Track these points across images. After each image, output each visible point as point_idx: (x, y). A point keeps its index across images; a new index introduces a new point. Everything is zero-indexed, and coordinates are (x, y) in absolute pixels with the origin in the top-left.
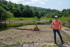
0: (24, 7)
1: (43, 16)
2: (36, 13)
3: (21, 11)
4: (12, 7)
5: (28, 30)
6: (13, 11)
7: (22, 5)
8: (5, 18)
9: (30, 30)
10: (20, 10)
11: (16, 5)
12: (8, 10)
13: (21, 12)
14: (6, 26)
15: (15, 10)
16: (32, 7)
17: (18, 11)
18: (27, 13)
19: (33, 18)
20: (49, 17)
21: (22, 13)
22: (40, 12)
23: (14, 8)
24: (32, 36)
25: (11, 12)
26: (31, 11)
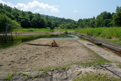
0: (34, 16)
1: (57, 26)
2: (49, 23)
3: (31, 20)
4: (18, 14)
5: (44, 45)
6: (19, 21)
7: (31, 13)
8: (10, 29)
9: (46, 45)
10: (29, 19)
11: (23, 13)
12: (13, 19)
13: (30, 22)
14: (12, 40)
15: (22, 19)
16: (43, 16)
17: (26, 20)
18: (38, 23)
19: (45, 29)
20: (63, 28)
21: (32, 23)
22: (53, 22)
23: (21, 16)
24: (52, 54)
25: (17, 21)
26: (43, 20)
